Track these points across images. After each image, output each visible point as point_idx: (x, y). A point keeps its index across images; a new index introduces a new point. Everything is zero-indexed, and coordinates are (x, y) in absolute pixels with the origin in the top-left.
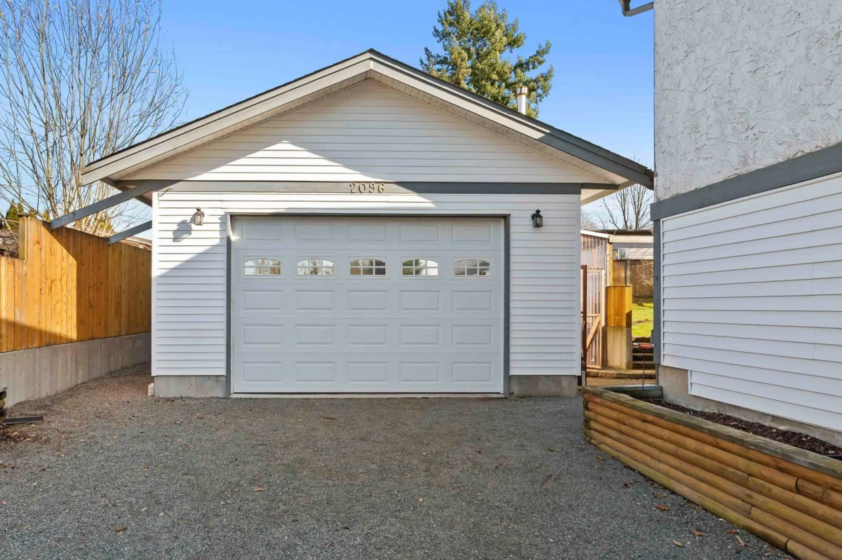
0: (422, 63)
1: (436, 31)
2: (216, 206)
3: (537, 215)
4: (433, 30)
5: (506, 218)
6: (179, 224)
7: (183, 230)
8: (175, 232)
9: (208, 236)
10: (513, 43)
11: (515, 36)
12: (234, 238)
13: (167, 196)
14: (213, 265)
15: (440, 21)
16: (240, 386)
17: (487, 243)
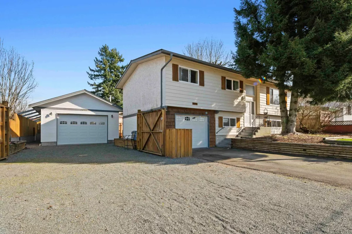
0: (95, 61)
1: (99, 53)
2: (54, 112)
3: (112, 116)
4: (98, 52)
5: (107, 116)
6: (47, 115)
7: (47, 116)
8: (46, 116)
9: (53, 117)
10: (121, 61)
11: (121, 59)
12: (58, 118)
13: (44, 110)
14: (54, 122)
15: (100, 50)
16: (59, 144)
17: (104, 120)
